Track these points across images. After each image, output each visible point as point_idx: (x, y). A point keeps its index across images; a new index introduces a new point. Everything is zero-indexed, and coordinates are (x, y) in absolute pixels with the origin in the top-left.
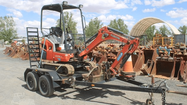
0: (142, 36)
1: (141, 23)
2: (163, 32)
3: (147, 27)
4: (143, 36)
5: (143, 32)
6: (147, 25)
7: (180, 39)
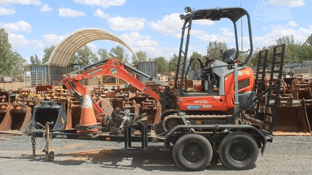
3: (78, 47)
4: (76, 66)
7: (148, 70)
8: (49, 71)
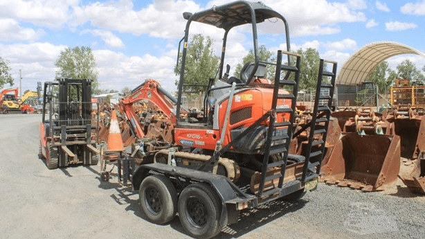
0: (364, 84)
1: (362, 55)
2: (406, 74)
3: (375, 64)
4: (367, 85)
5: (366, 75)
6: (374, 60)
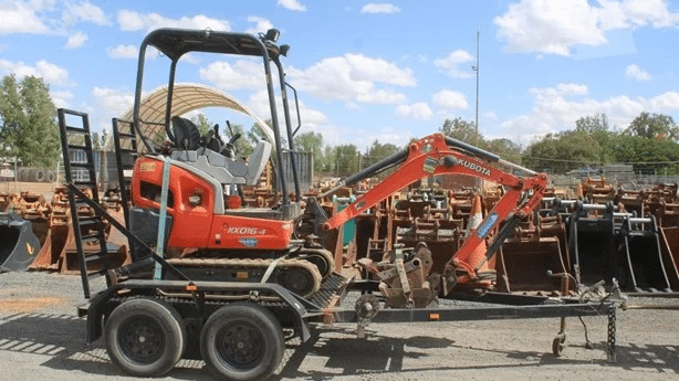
1: (152, 102)
8: (106, 162)
